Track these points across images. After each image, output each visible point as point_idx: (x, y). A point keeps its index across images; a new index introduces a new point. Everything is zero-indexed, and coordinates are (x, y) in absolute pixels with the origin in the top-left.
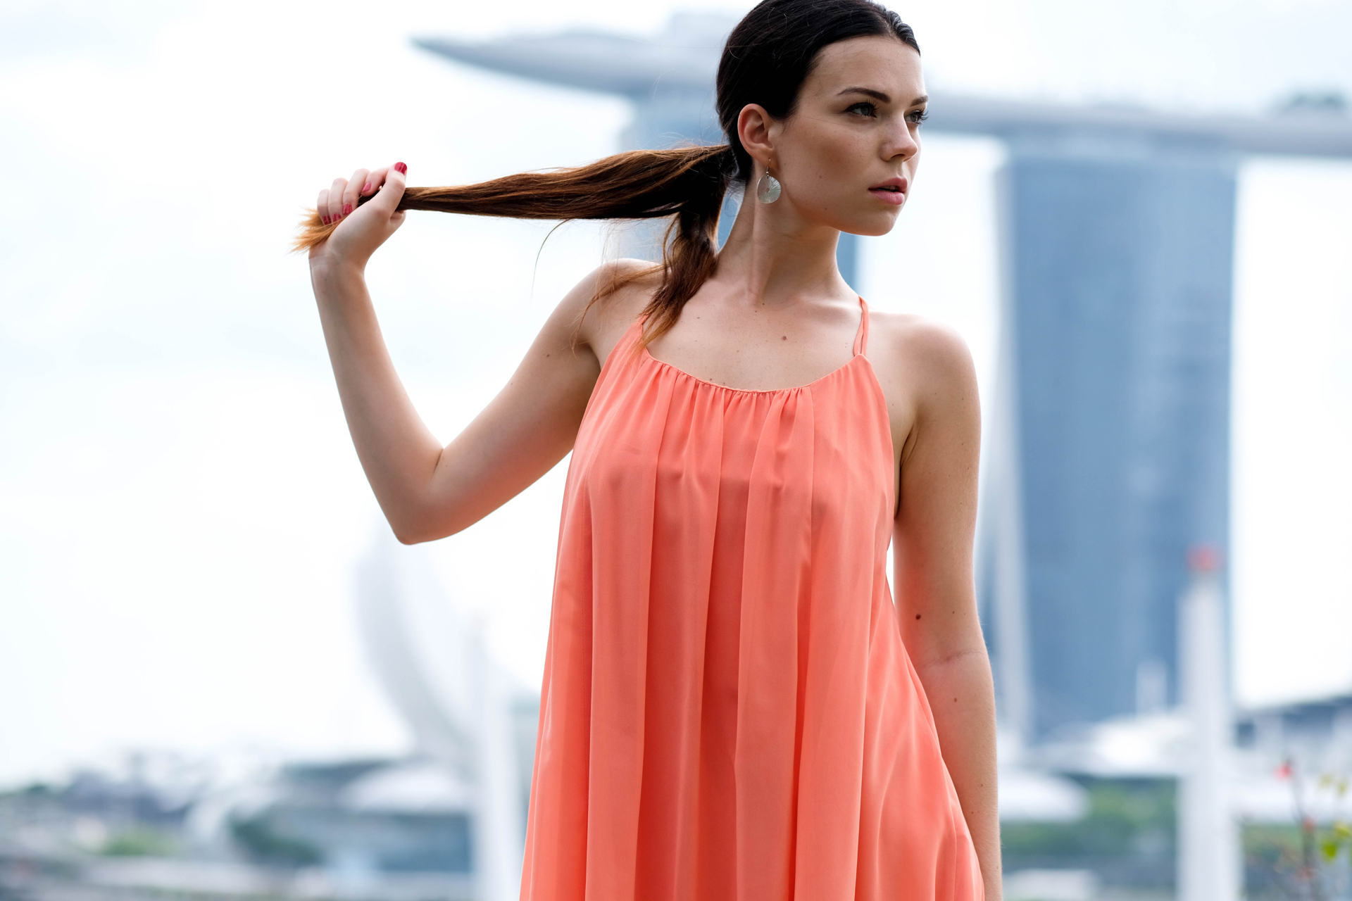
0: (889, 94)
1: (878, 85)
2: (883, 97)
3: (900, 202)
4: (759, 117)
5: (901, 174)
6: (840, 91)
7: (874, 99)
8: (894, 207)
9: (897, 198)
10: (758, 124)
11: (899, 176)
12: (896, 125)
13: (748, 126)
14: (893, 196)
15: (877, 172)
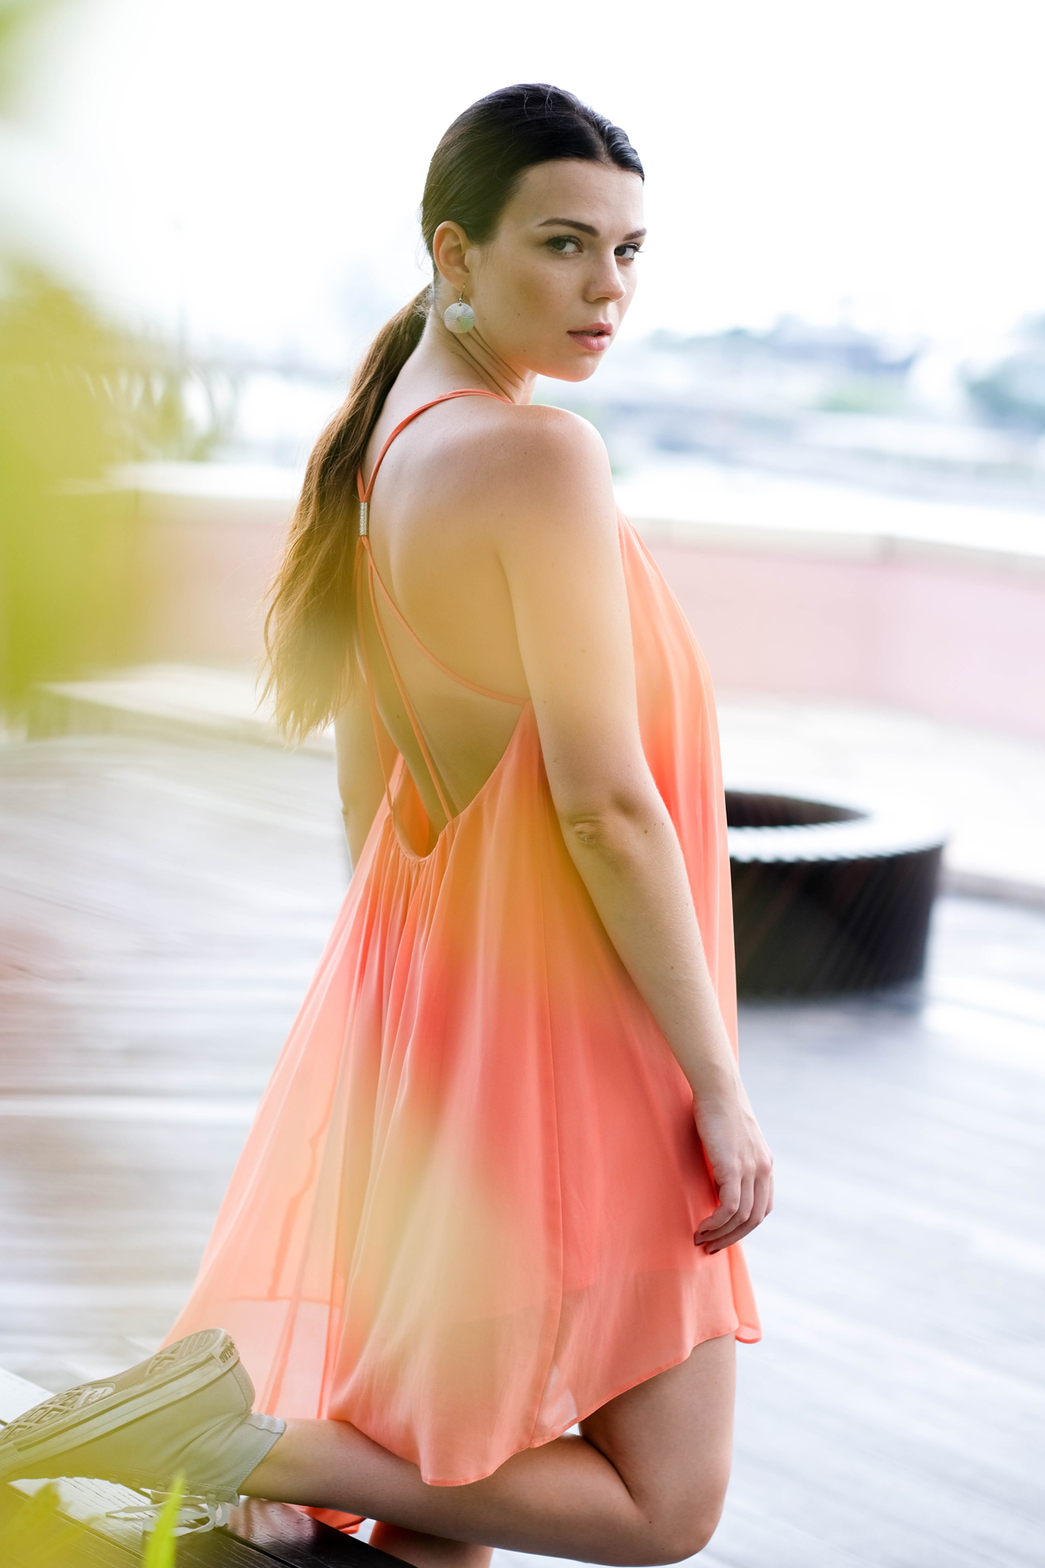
0: (596, 226)
1: (586, 217)
2: (590, 230)
3: (601, 348)
4: (456, 237)
5: (606, 319)
6: (543, 221)
7: (581, 232)
8: (596, 352)
9: (599, 344)
10: (455, 244)
11: (602, 321)
12: (604, 263)
13: (444, 245)
14: (594, 341)
15: (580, 316)
